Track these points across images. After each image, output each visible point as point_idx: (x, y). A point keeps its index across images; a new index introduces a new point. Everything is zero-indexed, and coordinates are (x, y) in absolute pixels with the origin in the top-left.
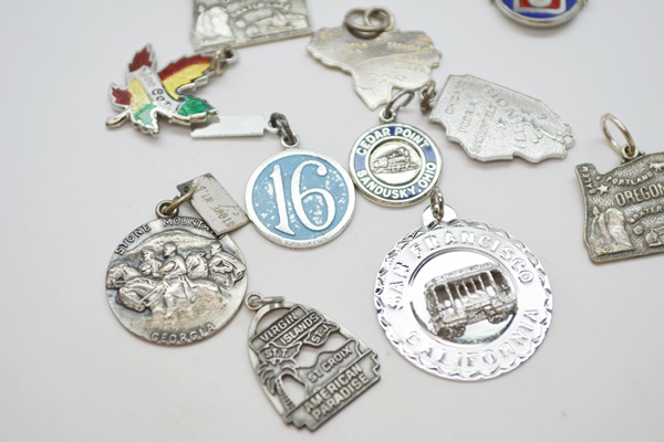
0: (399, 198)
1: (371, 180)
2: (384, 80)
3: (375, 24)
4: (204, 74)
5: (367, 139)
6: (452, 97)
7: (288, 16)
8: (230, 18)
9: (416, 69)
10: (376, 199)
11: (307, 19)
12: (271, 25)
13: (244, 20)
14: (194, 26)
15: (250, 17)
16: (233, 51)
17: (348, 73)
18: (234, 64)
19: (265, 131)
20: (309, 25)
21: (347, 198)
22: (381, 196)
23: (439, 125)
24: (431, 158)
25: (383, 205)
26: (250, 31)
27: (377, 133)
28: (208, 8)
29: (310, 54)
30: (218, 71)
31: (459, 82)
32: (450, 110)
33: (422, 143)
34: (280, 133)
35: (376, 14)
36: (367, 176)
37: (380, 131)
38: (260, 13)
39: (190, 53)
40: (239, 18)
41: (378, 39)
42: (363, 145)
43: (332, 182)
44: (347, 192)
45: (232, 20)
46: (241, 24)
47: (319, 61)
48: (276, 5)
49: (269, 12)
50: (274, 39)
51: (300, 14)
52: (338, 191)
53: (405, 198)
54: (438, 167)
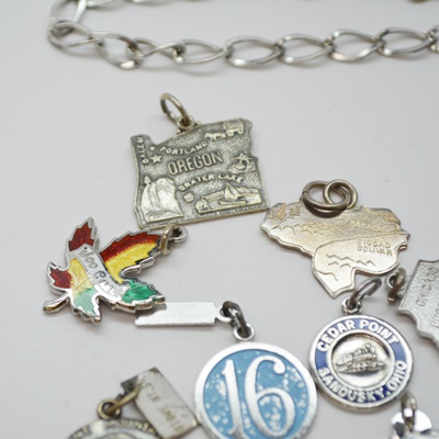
0: (366, 401)
1: (334, 380)
2: (347, 264)
3: (336, 200)
4: (149, 253)
5: (329, 332)
6: (424, 286)
7: (241, 190)
8: (177, 190)
9: (381, 252)
10: (340, 403)
11: (261, 192)
12: (223, 199)
13: (192, 193)
14: (139, 199)
15: (200, 189)
16: (181, 228)
17: (307, 256)
18: (182, 242)
19: (216, 319)
20: (263, 200)
21: (307, 400)
22: (346, 398)
23: (408, 318)
24: (400, 356)
25: (348, 409)
26: (199, 205)
27: (341, 326)
28: (153, 180)
29: (265, 233)
30: (165, 251)
31: (431, 269)
32: (421, 301)
33: (390, 337)
34: (232, 324)
35: (337, 187)
36: (330, 374)
37: (343, 322)
38: (211, 186)
39: (135, 230)
40: (187, 190)
41: (340, 217)
42: (325, 339)
43: (290, 381)
44: (307, 393)
45: (181, 192)
46: (189, 197)
47: (274, 241)
48: (227, 177)
49: (220, 185)
50: (226, 214)
51: (253, 188)
52: (297, 391)
53: (372, 401)
54: (408, 366)
